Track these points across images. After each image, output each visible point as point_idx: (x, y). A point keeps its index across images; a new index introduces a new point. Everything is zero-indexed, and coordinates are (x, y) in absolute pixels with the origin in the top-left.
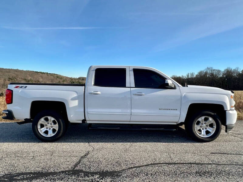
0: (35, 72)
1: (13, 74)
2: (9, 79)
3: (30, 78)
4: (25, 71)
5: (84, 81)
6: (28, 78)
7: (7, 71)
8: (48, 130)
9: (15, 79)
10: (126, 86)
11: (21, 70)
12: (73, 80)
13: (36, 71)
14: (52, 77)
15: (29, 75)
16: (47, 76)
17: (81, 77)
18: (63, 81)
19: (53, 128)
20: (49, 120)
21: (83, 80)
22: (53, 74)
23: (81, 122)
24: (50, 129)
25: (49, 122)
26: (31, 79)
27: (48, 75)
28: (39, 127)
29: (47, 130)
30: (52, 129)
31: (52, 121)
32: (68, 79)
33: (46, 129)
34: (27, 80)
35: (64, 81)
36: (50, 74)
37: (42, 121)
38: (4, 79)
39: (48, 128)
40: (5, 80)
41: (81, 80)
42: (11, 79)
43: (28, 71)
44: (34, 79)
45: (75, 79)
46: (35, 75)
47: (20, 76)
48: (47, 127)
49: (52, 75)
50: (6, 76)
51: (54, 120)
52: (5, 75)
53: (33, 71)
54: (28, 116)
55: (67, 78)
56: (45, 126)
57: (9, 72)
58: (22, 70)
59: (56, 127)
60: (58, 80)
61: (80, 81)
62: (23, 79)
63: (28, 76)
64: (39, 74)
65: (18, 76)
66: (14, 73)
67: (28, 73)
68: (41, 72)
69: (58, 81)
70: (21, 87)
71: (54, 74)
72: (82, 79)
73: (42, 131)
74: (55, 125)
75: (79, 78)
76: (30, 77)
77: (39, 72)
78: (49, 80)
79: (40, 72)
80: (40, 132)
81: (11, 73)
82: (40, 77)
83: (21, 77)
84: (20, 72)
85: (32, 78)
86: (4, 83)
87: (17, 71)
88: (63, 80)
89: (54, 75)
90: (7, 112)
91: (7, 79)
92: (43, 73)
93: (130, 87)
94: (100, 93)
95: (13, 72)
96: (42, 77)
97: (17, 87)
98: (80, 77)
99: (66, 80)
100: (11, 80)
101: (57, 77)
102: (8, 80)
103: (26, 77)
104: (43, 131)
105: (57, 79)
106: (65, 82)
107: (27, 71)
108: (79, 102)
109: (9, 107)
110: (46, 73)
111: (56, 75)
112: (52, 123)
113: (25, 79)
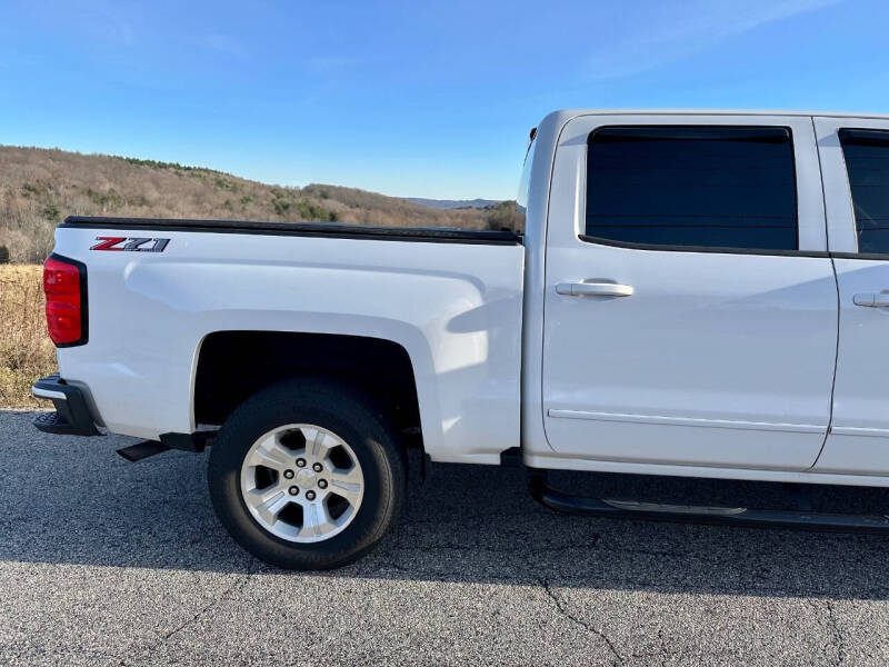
0: (128, 160)
1: (41, 169)
2: (27, 191)
3: (107, 187)
4: (87, 158)
5: (328, 200)
6: (101, 188)
7: (18, 155)
8: (300, 499)
9: (50, 192)
10: (802, 247)
11: (71, 154)
12: (282, 196)
13: (131, 158)
14: (197, 184)
15: (104, 173)
16: (176, 177)
17: (316, 183)
18: (242, 202)
19: (331, 489)
20: (308, 446)
21: (326, 197)
22: (200, 169)
23: (495, 460)
24: (311, 496)
25: (307, 454)
26: (112, 190)
27: (180, 175)
28: (248, 484)
29: (297, 500)
30: (322, 495)
31: (324, 453)
32: (263, 192)
33: (287, 499)
34: (97, 194)
35: (248, 200)
36: (189, 169)
37: (266, 449)
38: (7, 190)
39: (302, 492)
40: (10, 194)
41: (316, 197)
42: (34, 190)
43: (100, 156)
44: (126, 191)
45: (290, 193)
46: (128, 175)
47: (67, 181)
48: (292, 482)
49: (197, 173)
50: (16, 176)
51: (340, 448)
52: (9, 175)
53: (121, 159)
54: (182, 421)
55: (257, 185)
56: (282, 478)
57: (25, 162)
58: (74, 151)
59: (351, 486)
60: (224, 194)
61: (315, 202)
62: (83, 193)
63: (102, 177)
64: (146, 172)
65: (60, 179)
66: (41, 165)
67: (100, 166)
68: (153, 162)
69: (223, 202)
70: (136, 246)
71: (206, 170)
72: (318, 193)
73: (264, 507)
74: (340, 477)
75: (310, 190)
76: (110, 181)
77: (142, 163)
78: (186, 195)
79: (148, 162)
80: (255, 512)
81: (32, 168)
82: (147, 185)
83: (75, 183)
84: (69, 161)
85: (117, 188)
86: (8, 209)
87: (54, 155)
88: (241, 197)
89: (203, 174)
90: (62, 396)
91: (18, 191)
92: (162, 166)
93: (830, 255)
94: (627, 290)
95: (41, 162)
96: (156, 183)
97: (108, 245)
98: (313, 185)
99: (254, 196)
100: (32, 194)
101: (219, 183)
102: (25, 196)
103: (93, 182)
104: (275, 508)
105: (216, 190)
106: (251, 204)
107: (92, 157)
108: (491, 341)
109: (73, 364)
110: (171, 165)
111: (212, 176)
112: (328, 466)
113: (90, 193)
